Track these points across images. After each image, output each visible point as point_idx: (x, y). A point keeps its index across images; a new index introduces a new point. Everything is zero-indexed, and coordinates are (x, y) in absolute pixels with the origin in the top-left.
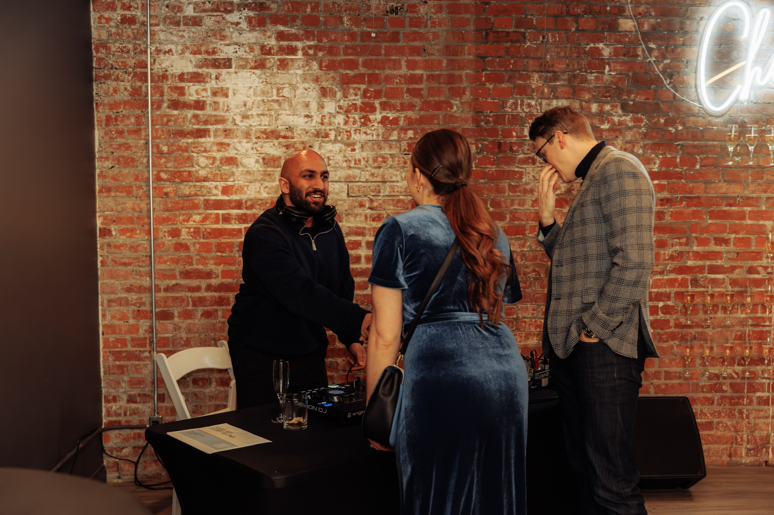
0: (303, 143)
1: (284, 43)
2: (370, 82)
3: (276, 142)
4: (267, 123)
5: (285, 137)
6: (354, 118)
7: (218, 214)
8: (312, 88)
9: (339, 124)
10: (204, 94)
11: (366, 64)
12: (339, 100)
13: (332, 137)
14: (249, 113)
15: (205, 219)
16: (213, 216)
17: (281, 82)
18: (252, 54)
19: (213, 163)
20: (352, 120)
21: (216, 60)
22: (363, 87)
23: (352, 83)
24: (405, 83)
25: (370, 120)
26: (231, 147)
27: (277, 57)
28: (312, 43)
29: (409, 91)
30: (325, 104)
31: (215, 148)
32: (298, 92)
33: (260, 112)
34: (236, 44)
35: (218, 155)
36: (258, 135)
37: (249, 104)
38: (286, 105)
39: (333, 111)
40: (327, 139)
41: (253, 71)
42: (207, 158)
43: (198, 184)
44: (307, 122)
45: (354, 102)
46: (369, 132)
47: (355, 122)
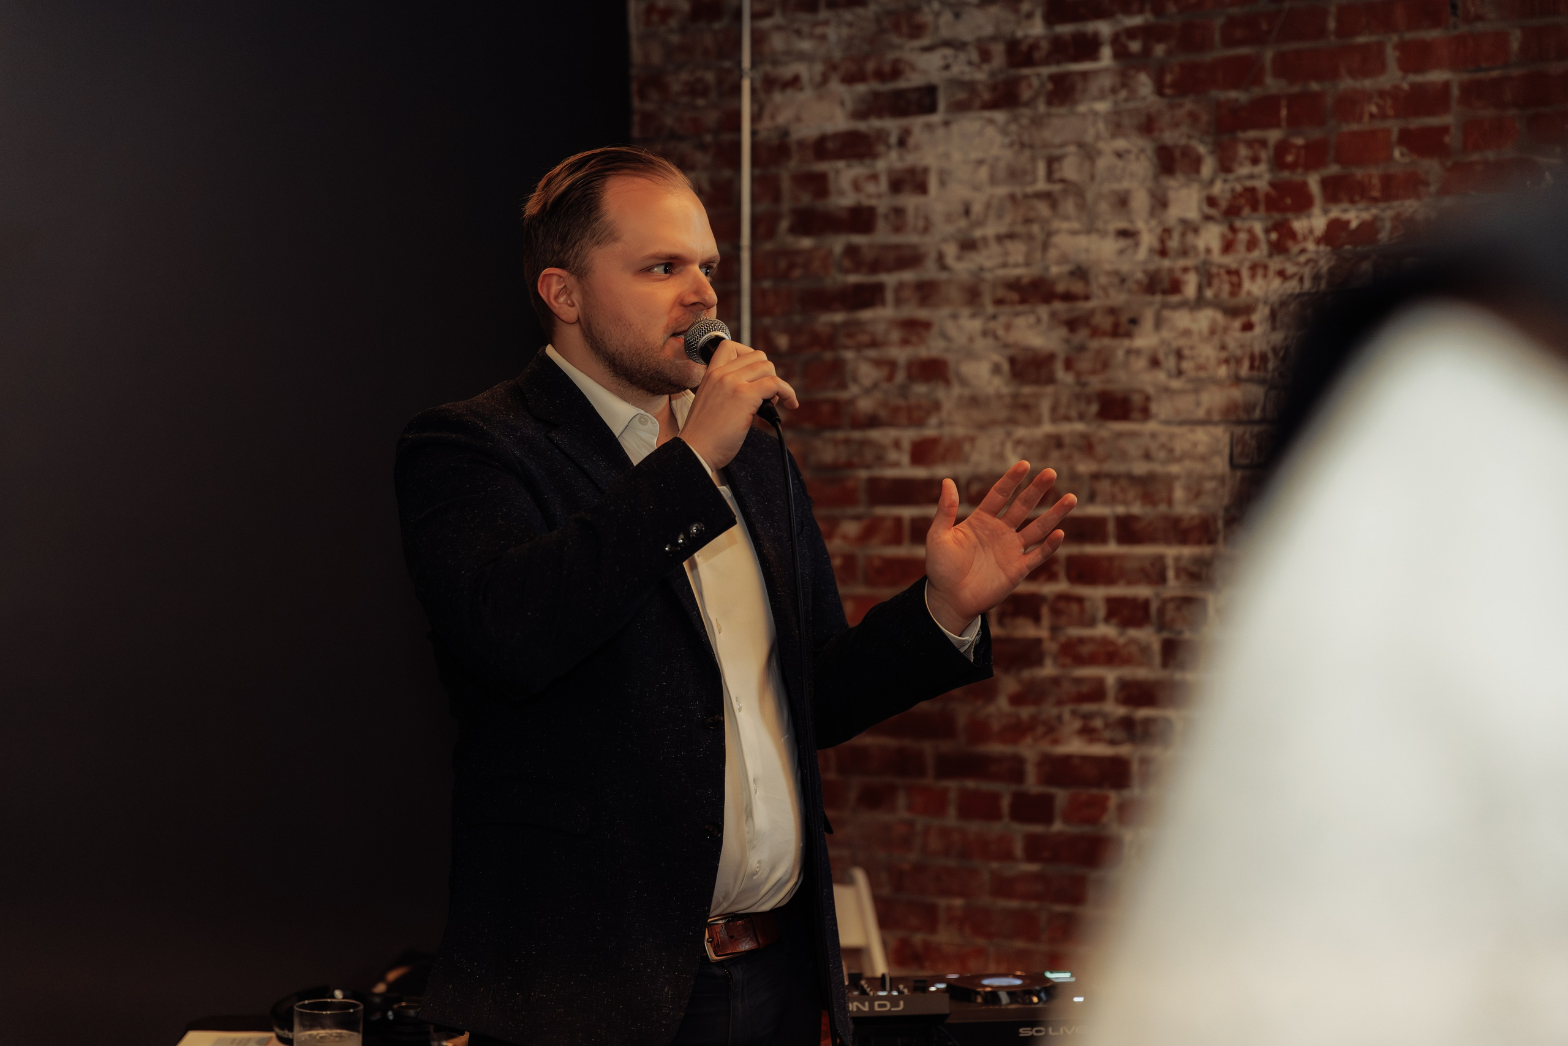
0: (1112, 311)
1: (1065, 29)
2: (1294, 122)
3: (1043, 311)
4: (1020, 259)
5: (1068, 297)
6: (1250, 231)
7: (898, 520)
8: (1135, 150)
9: (1208, 251)
10: (871, 188)
11: (1285, 67)
12: (1212, 182)
13: (1190, 290)
14: (978, 233)
15: (869, 532)
16: (888, 524)
17: (1058, 140)
18: (986, 67)
19: (890, 378)
20: (1243, 236)
21: (899, 94)
22: (1274, 135)
23: (1245, 128)
24: (1397, 116)
25: (1293, 235)
26: (935, 330)
27: (1046, 71)
28: (1136, 21)
29: (1407, 138)
30: (1172, 195)
31: (895, 335)
32: (1102, 163)
33: (1003, 229)
34: (947, 43)
35: (900, 355)
36: (1001, 293)
37: (977, 208)
38: (1069, 206)
39: (1193, 214)
40: (1175, 299)
41: (987, 114)
42: (878, 363)
43: (857, 435)
44: (1121, 252)
45: (1249, 183)
46: (1291, 269)
47: (1252, 244)
